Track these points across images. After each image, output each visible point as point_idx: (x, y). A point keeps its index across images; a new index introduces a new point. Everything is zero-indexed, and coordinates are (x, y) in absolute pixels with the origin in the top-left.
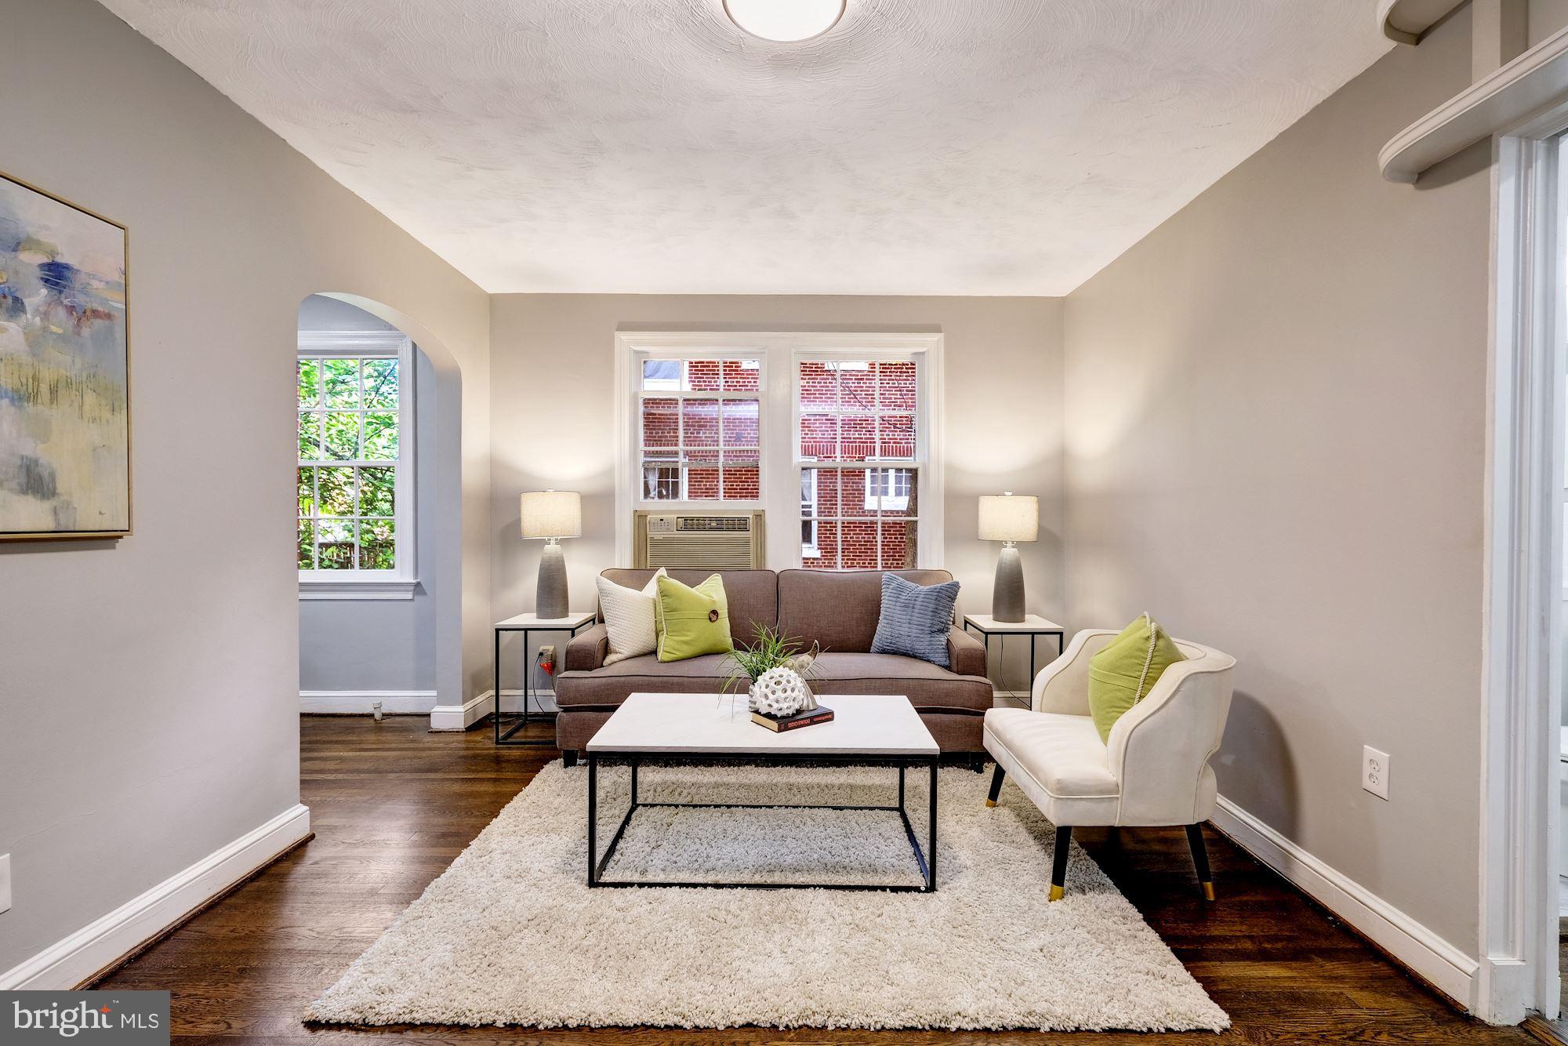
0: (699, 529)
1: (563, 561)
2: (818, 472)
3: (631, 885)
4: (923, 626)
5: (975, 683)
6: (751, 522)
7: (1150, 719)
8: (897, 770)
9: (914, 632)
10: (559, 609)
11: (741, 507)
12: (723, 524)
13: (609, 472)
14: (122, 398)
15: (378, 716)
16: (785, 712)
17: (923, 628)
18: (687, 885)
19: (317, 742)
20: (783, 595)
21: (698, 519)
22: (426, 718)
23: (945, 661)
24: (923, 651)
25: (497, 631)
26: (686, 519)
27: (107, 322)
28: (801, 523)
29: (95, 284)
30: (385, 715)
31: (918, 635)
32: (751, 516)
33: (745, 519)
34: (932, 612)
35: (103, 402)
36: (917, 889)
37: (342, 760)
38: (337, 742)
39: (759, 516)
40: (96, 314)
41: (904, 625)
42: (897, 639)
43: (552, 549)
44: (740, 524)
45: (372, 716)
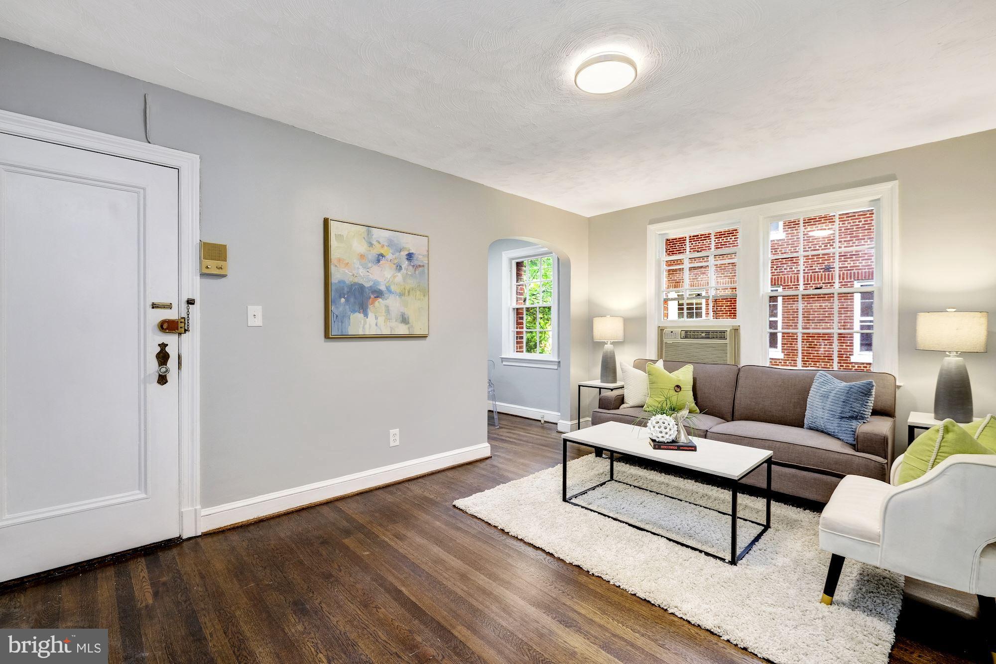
0: (694, 338)
1: (614, 353)
2: (783, 299)
3: (579, 506)
4: (834, 411)
5: (865, 459)
6: (728, 334)
7: (910, 492)
8: (765, 500)
9: (826, 416)
10: (610, 378)
11: (725, 323)
12: (709, 335)
13: (644, 305)
14: (426, 292)
15: (542, 422)
16: (661, 440)
17: (834, 413)
18: (602, 514)
19: (517, 427)
20: (741, 382)
21: (694, 331)
22: (555, 425)
23: (851, 440)
24: (833, 431)
25: (579, 386)
26: (686, 332)
27: (423, 268)
28: (769, 334)
29: (420, 257)
30: (545, 422)
31: (829, 418)
32: (728, 330)
33: (724, 332)
34: (843, 402)
35: (422, 293)
36: (723, 560)
37: (519, 435)
38: (523, 429)
39: (736, 330)
40: (420, 266)
41: (819, 410)
42: (815, 420)
43: (608, 347)
44: (721, 335)
45: (540, 421)
